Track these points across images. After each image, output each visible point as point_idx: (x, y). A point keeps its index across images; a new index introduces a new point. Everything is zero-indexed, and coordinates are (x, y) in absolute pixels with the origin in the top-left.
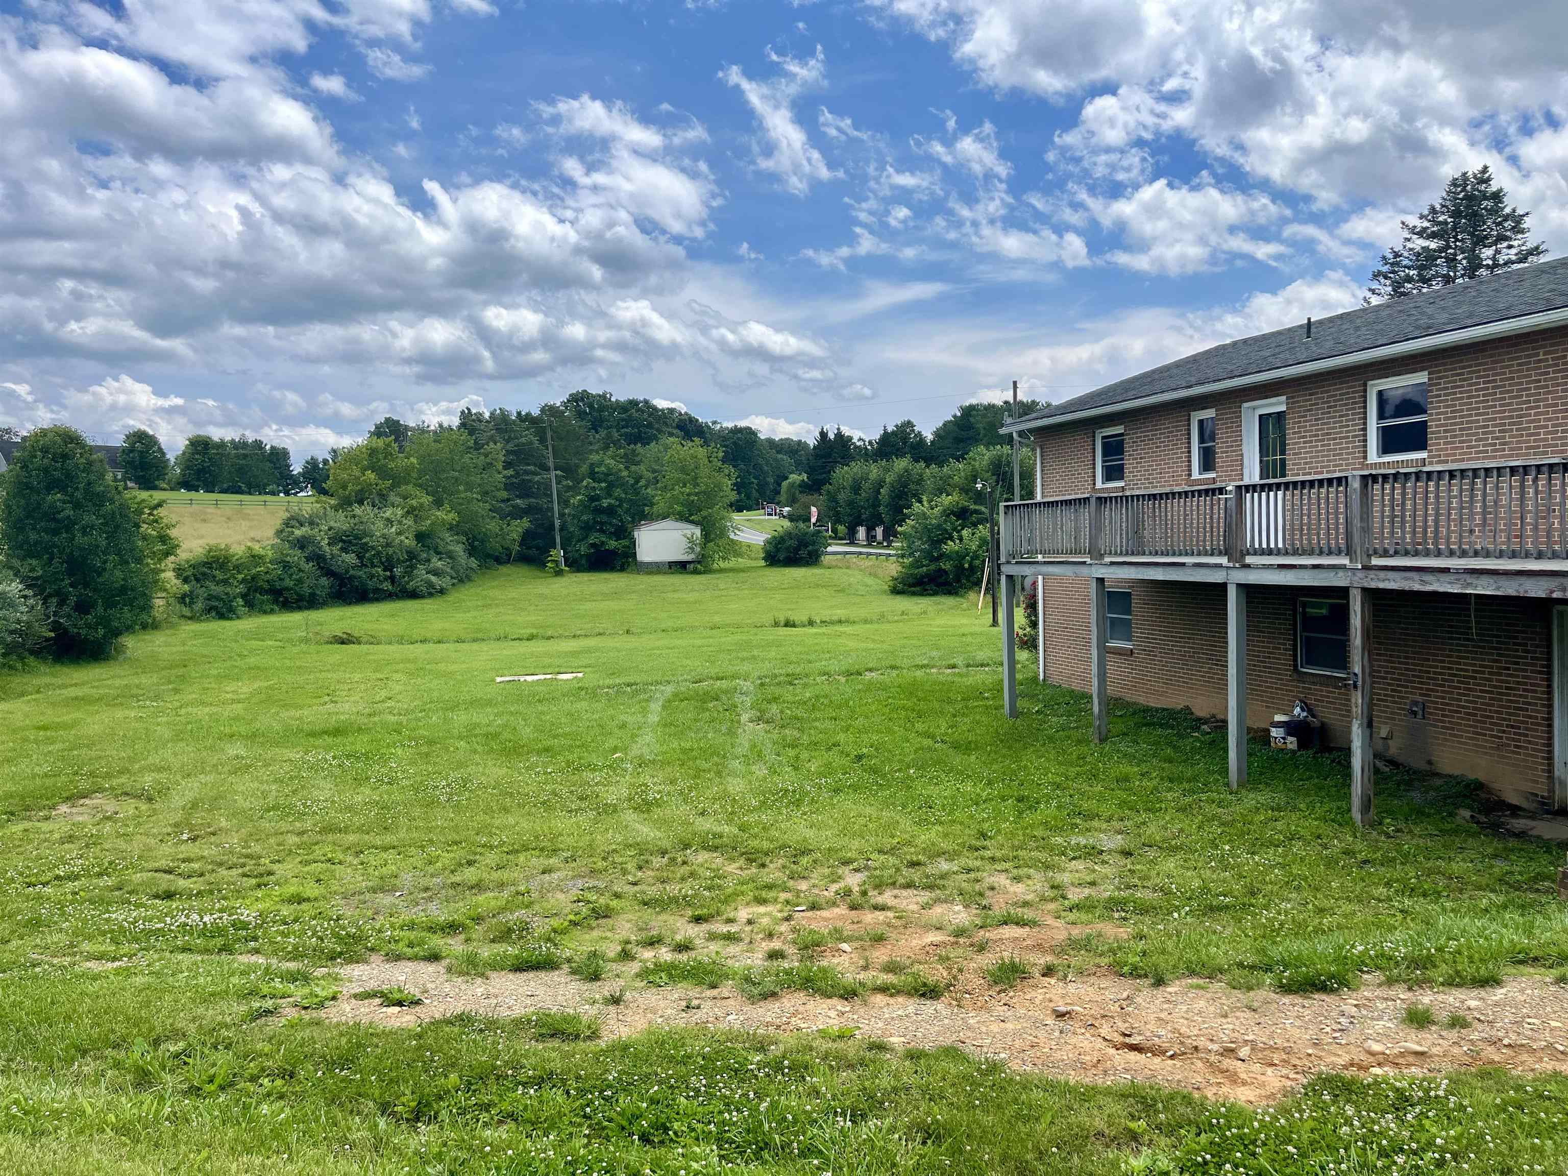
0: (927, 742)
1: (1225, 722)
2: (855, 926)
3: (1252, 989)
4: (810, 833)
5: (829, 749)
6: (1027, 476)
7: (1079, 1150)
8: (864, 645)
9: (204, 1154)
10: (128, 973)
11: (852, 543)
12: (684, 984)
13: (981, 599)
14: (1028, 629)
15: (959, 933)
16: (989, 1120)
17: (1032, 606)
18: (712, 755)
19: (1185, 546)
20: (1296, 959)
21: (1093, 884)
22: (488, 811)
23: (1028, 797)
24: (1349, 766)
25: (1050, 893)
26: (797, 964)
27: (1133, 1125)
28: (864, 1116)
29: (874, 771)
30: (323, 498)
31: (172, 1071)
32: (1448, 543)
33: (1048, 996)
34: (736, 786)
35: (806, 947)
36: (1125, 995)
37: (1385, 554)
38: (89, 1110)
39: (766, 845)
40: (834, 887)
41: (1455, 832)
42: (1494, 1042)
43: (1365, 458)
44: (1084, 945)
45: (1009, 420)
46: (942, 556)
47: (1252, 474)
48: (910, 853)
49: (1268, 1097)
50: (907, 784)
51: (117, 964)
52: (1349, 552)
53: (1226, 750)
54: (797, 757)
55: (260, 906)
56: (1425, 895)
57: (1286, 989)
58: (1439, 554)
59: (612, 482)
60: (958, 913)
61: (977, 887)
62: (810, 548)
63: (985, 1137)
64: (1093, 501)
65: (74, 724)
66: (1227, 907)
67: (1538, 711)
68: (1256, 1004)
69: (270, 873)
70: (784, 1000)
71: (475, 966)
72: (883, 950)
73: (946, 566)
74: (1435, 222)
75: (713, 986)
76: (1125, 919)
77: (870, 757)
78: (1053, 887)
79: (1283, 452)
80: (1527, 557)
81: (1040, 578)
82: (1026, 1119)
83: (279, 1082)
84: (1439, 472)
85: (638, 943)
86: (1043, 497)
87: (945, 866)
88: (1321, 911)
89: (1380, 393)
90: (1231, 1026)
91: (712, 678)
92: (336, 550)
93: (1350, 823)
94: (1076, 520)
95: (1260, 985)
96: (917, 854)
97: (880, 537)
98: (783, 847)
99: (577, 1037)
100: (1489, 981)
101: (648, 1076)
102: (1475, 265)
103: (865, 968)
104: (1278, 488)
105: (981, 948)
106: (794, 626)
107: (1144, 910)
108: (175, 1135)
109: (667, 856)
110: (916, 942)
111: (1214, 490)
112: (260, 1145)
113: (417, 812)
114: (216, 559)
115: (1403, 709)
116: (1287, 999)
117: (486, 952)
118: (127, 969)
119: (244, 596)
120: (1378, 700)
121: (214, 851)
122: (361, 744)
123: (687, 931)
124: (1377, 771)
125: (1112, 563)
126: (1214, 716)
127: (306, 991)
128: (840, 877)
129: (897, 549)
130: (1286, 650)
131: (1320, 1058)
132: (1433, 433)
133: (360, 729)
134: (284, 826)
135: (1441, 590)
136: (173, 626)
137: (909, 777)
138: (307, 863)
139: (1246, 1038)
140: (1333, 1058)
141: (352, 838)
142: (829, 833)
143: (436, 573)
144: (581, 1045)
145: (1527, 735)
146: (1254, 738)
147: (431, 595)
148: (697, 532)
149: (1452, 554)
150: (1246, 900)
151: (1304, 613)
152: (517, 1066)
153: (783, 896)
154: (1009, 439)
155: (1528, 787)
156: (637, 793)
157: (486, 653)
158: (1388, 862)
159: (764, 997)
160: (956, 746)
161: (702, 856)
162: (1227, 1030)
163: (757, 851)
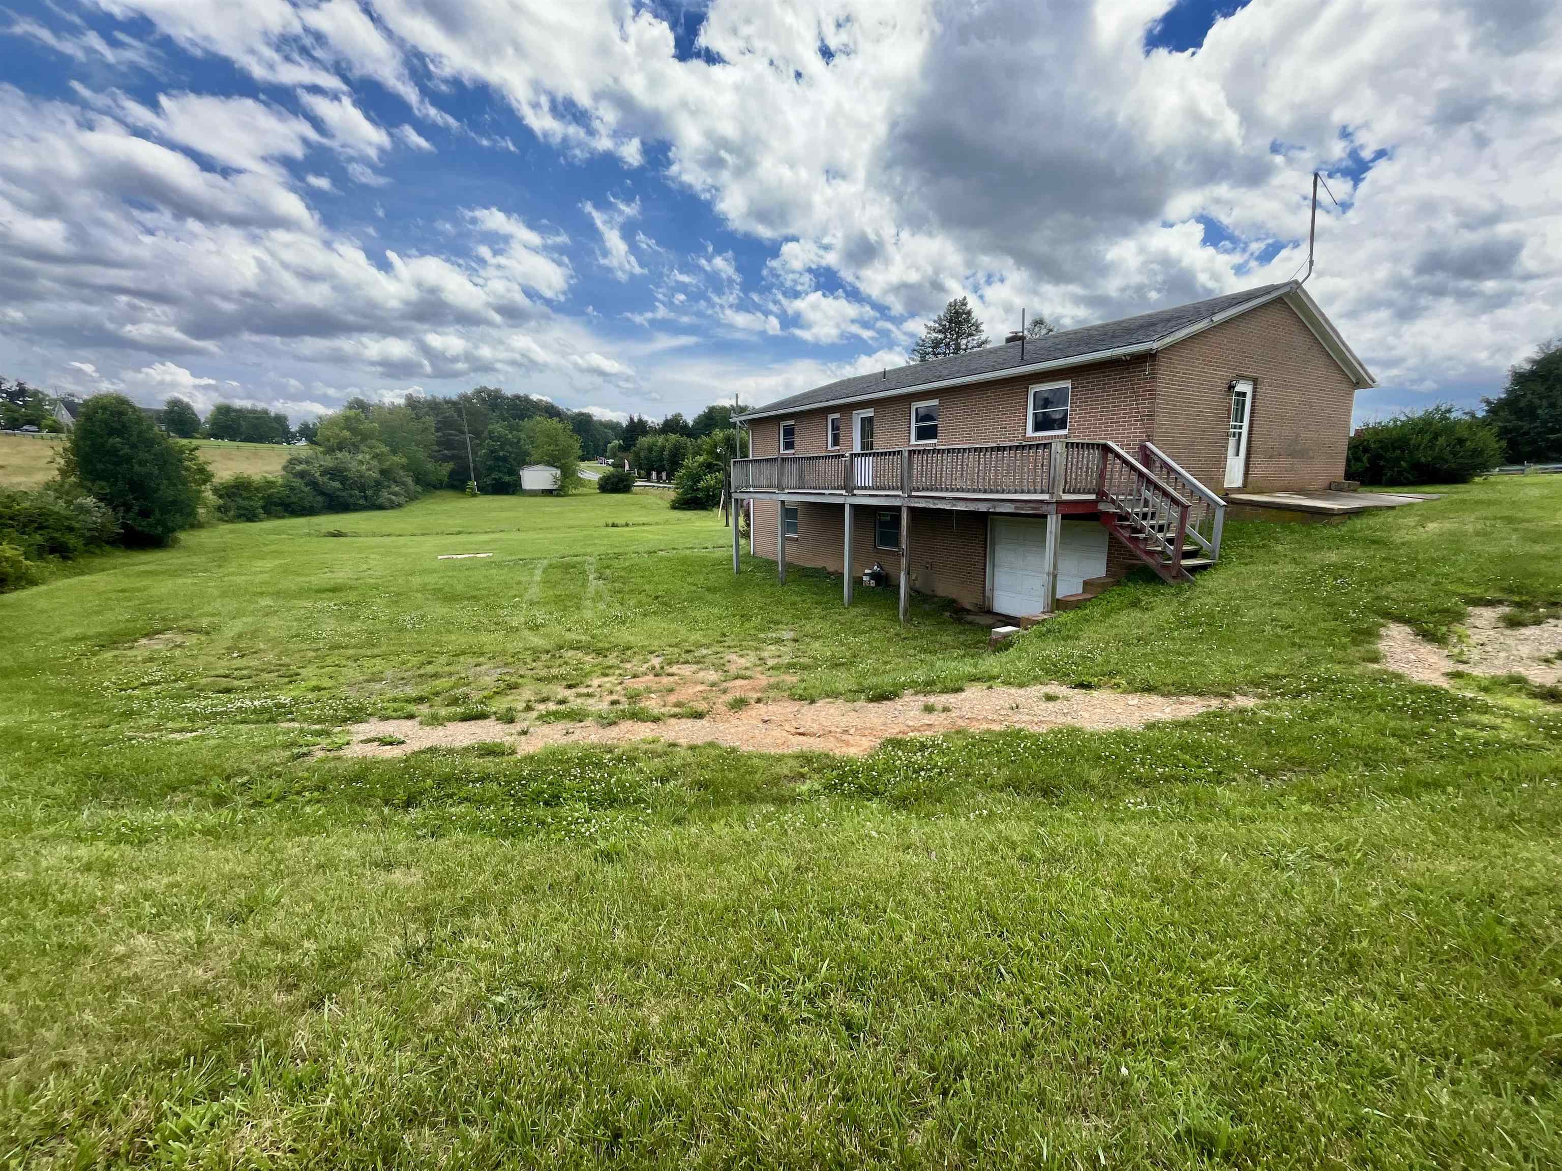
0: (694, 588)
1: (842, 574)
2: (658, 685)
3: (855, 701)
4: (632, 638)
5: (640, 593)
6: (744, 446)
7: (776, 785)
8: (657, 537)
9: (268, 839)
10: (203, 738)
11: (649, 481)
12: (564, 721)
13: (720, 512)
14: (745, 528)
15: (713, 685)
16: (731, 776)
17: (747, 515)
18: (573, 598)
19: (826, 484)
20: (875, 686)
21: (779, 656)
22: (439, 632)
23: (746, 615)
24: (899, 593)
25: (758, 662)
26: (627, 706)
27: (802, 770)
28: (667, 780)
29: (665, 604)
30: (314, 446)
31: (241, 794)
32: (946, 485)
33: (759, 713)
34: (588, 614)
35: (632, 698)
36: (796, 709)
37: (918, 490)
38: (181, 824)
39: (607, 645)
40: (646, 666)
41: (944, 623)
42: (962, 717)
43: (910, 441)
44: (776, 687)
45: (734, 415)
46: (698, 489)
47: (857, 449)
48: (686, 646)
49: (863, 751)
50: (683, 610)
51: (194, 734)
52: (902, 489)
53: (843, 587)
54: (622, 598)
55: (292, 694)
56: (930, 653)
57: (871, 700)
58: (942, 490)
59: (504, 442)
60: (712, 675)
61: (721, 661)
62: (625, 483)
63: (731, 784)
64: (779, 460)
65: (145, 589)
66: (844, 664)
67: (980, 565)
68: (857, 708)
69: (298, 674)
70: (621, 725)
71: (437, 720)
72: (673, 696)
73: (700, 495)
74: (941, 325)
75: (581, 721)
76: (795, 673)
77: (662, 597)
78: (760, 659)
79: (872, 437)
80: (979, 492)
81: (752, 500)
82: (750, 773)
83: (316, 794)
84: (943, 449)
85: (536, 701)
86: (753, 457)
87: (704, 651)
88: (885, 663)
89: (917, 409)
90: (846, 720)
91: (571, 556)
92: (325, 479)
93: (898, 620)
94: (770, 469)
95: (859, 699)
96: (690, 646)
97: (664, 477)
98: (616, 646)
99: (503, 754)
100: (960, 690)
101: (546, 771)
102: (958, 348)
103: (664, 706)
104: (870, 456)
105: (725, 692)
106: (617, 526)
107: (805, 668)
108: (246, 831)
109: (550, 654)
110: (690, 691)
111: (839, 456)
112: (307, 830)
113: (393, 635)
114: (242, 484)
115: (923, 566)
116: (871, 705)
117: (443, 712)
118: (201, 736)
119: (263, 508)
120: (913, 561)
121: (256, 663)
122: (352, 597)
123: (562, 692)
124: (911, 596)
125: (789, 493)
126: (837, 571)
127: (329, 741)
128: (649, 660)
129: (674, 485)
130: (871, 538)
131: (886, 730)
132: (940, 430)
133: (351, 588)
134: (304, 646)
135: (942, 508)
136: (213, 526)
137: (685, 607)
138: (323, 667)
139: (853, 724)
140: (892, 730)
141: (351, 652)
142: (642, 638)
143: (395, 494)
144: (506, 758)
145: (975, 577)
146: (856, 582)
147: (392, 508)
148: (559, 472)
149: (947, 490)
150: (852, 660)
151: (880, 519)
152: (468, 772)
153: (618, 672)
154: (734, 425)
155: (975, 601)
156: (530, 620)
157: (429, 543)
158: (915, 638)
159: (610, 724)
160: (709, 590)
161: (571, 653)
162: (844, 721)
163: (602, 649)
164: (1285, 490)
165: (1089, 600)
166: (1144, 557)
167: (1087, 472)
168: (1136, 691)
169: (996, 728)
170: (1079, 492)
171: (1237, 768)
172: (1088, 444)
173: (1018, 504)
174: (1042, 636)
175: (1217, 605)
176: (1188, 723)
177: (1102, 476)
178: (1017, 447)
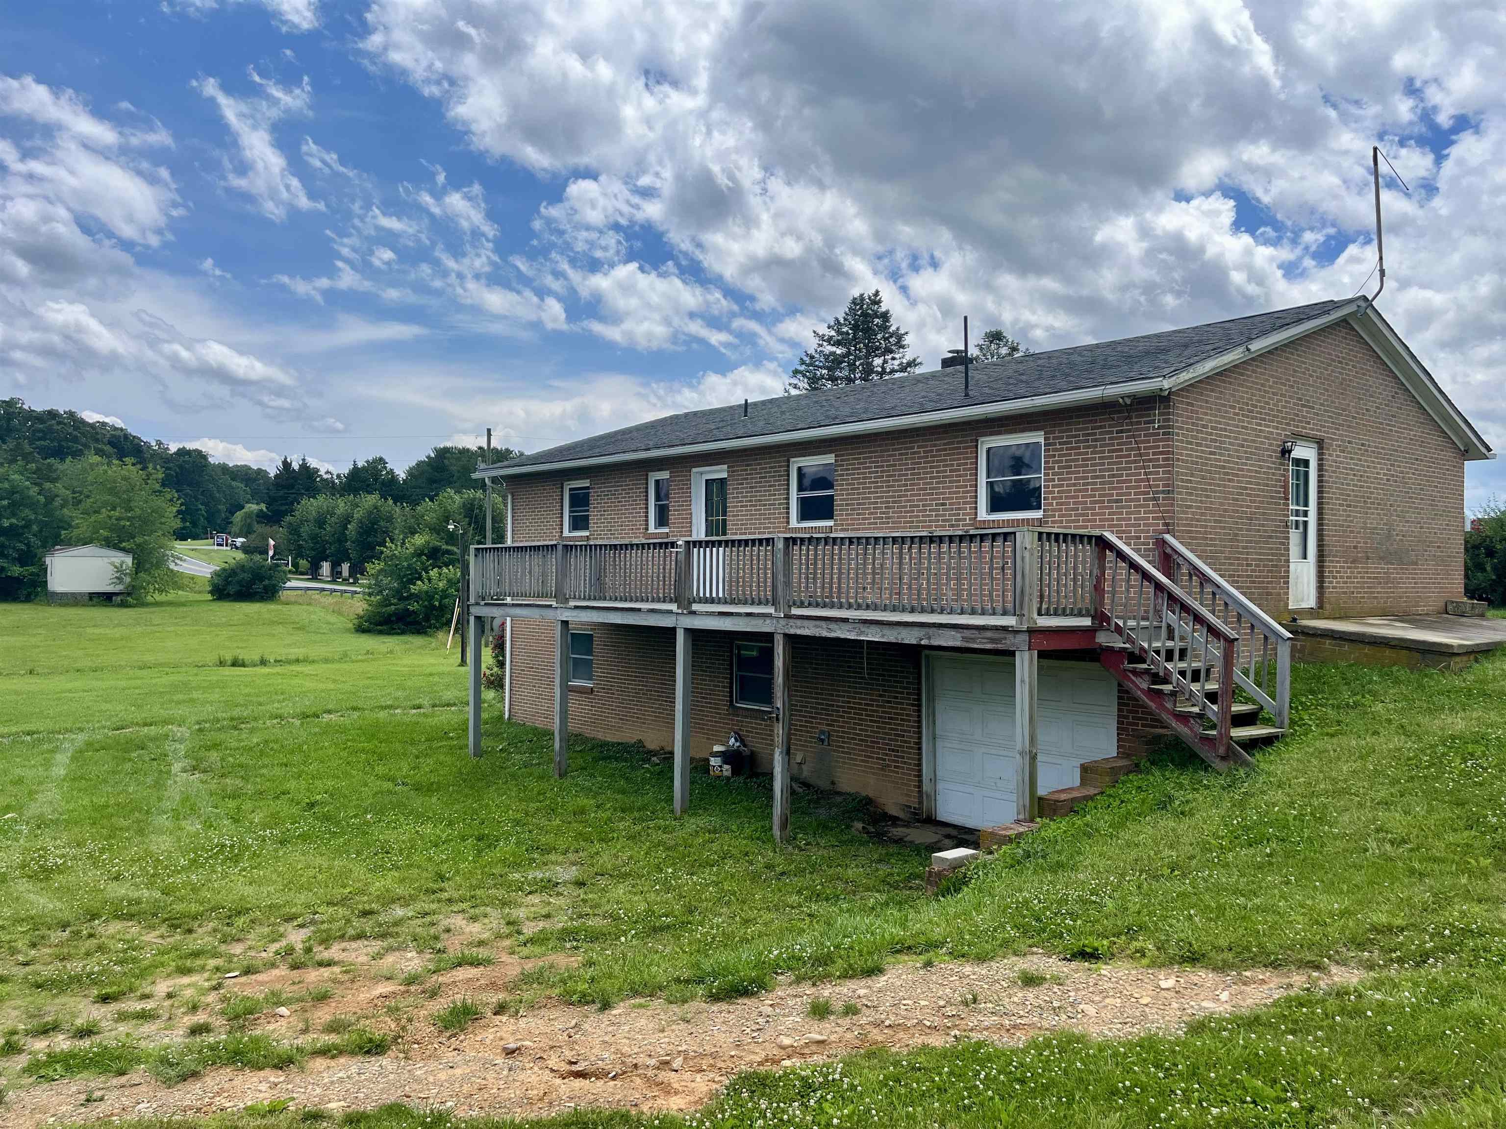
0: (389, 785)
1: (672, 753)
2: (296, 987)
3: (686, 1002)
4: (249, 891)
5: (277, 798)
6: (498, 520)
8: (321, 686)
11: (314, 579)
12: (85, 1074)
13: (450, 639)
14: (495, 669)
15: (411, 980)
17: (500, 647)
18: (132, 811)
19: (641, 592)
20: (724, 969)
21: (548, 916)
23: (488, 835)
24: (771, 789)
25: (505, 930)
26: (224, 1037)
29: (327, 818)
32: (847, 598)
33: (498, 1034)
34: (161, 844)
35: (237, 1017)
36: (573, 1022)
37: (802, 605)
39: (194, 908)
40: (274, 947)
41: (851, 841)
42: (877, 1024)
43: (788, 523)
44: (537, 978)
45: (482, 466)
46: (411, 596)
47: (699, 532)
48: (363, 902)
49: (696, 1103)
50: (363, 830)
52: (774, 603)
53: (672, 779)
54: (239, 808)
56: (827, 899)
57: (715, 998)
58: (841, 606)
59: (19, 501)
60: (410, 960)
61: (432, 931)
62: (267, 582)
64: (560, 548)
66: (668, 927)
67: (912, 737)
68: (689, 1016)
70: (207, 1079)
72: (326, 1009)
73: (414, 606)
74: (839, 332)
75: (121, 1073)
76: (576, 948)
77: (323, 803)
78: (508, 923)
79: (724, 513)
80: (903, 611)
81: (509, 619)
84: (842, 538)
85: (27, 1033)
86: (513, 542)
87: (399, 912)
88: (746, 922)
89: (799, 469)
90: (667, 1040)
91: (137, 724)
93: (771, 839)
94: (544, 565)
95: (693, 997)
96: (370, 902)
97: (345, 573)
98: (215, 908)
100: (874, 971)
102: (868, 370)
103: (305, 1031)
104: (720, 545)
105: (433, 994)
106: (243, 665)
107: (594, 937)
109: (68, 930)
110: (364, 996)
111: (666, 544)
115: (813, 738)
116: (715, 1007)
120: (796, 730)
123: (90, 1013)
124: (793, 792)
125: (576, 607)
126: (662, 749)
128: (281, 936)
129: (362, 586)
130: (724, 687)
131: (741, 1058)
132: (838, 505)
135: (842, 636)
137: (367, 823)
139: (680, 1049)
140: (752, 1057)
142: (271, 889)
145: (903, 757)
146: (695, 768)
148: (129, 560)
149: (850, 606)
150: (685, 919)
151: (739, 655)
153: (212, 963)
154: (481, 485)
155: (903, 800)
156: (32, 859)
158: (800, 872)
159: (183, 1078)
160: (418, 788)
161: (115, 927)
162: (663, 1044)
163: (184, 915)
164: (1383, 613)
165: (1091, 798)
166: (1174, 723)
167: (1075, 580)
168: (1171, 961)
169: (937, 1041)
170: (1064, 614)
171: (1337, 1098)
172: (1074, 536)
173: (967, 633)
174: (1015, 864)
175: (1291, 805)
176: (1257, 1018)
177: (1098, 588)
178: (961, 538)
